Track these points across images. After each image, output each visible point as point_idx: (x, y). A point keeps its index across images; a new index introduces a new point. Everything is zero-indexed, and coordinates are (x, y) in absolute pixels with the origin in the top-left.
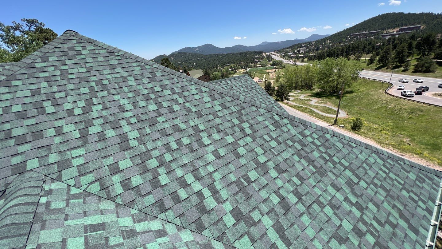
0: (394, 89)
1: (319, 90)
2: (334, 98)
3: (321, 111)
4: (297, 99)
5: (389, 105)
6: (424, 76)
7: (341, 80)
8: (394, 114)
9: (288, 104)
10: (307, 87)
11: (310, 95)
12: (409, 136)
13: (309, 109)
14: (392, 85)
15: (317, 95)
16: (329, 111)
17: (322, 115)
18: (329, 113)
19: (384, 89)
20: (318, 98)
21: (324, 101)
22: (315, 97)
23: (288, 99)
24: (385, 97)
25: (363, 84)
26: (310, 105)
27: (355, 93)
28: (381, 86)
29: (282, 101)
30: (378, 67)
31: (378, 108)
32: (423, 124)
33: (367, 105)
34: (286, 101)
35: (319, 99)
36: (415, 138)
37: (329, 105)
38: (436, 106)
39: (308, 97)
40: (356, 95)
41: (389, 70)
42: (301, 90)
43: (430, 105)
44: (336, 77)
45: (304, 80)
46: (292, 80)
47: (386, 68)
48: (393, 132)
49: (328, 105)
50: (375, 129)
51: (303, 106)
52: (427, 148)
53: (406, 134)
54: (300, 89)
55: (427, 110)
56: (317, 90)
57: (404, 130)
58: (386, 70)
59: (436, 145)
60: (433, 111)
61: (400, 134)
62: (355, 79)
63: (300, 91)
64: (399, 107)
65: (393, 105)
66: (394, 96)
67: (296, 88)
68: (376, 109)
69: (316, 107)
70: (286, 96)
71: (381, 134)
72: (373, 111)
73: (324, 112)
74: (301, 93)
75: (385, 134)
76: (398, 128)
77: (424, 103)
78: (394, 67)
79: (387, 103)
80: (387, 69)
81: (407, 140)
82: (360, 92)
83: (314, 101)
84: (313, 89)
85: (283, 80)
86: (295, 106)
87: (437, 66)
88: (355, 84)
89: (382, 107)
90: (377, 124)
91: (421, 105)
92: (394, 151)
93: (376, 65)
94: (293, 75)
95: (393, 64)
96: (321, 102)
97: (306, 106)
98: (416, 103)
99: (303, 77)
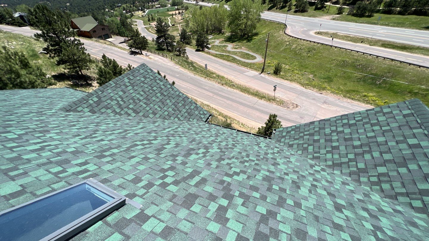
0: (288, 29)
1: (230, 34)
2: (245, 41)
3: (240, 57)
4: (213, 46)
5: (291, 46)
6: (302, 16)
7: (249, 23)
8: (297, 54)
9: (209, 53)
10: (218, 31)
11: (224, 40)
12: (312, 73)
13: (231, 57)
14: (286, 25)
15: (230, 39)
16: (248, 56)
17: (245, 62)
18: (248, 58)
19: (282, 30)
20: (232, 42)
21: (238, 45)
22: (229, 42)
23: (208, 48)
24: (287, 38)
25: (264, 25)
26: (229, 52)
27: (260, 34)
28: (278, 27)
29: (203, 51)
30: (270, 7)
31: (284, 50)
32: (318, 61)
33: (275, 47)
34: (206, 50)
35: (234, 44)
36: (316, 73)
37: (245, 50)
38: (323, 44)
39: (223, 43)
40: (263, 37)
41: (278, 10)
42: (213, 34)
43: (318, 43)
44: (245, 20)
45: (214, 24)
46: (203, 25)
47: (276, 8)
48: (301, 71)
49: (243, 50)
50: (288, 70)
51: (224, 54)
52: (326, 82)
53: (309, 71)
54: (211, 34)
55: (318, 48)
56: (228, 34)
57: (307, 68)
58: (276, 10)
59: (330, 78)
60: (321, 49)
61: (305, 72)
62: (259, 20)
63: (212, 37)
64: (299, 48)
65: (294, 46)
66: (293, 37)
67: (207, 33)
68: (282, 50)
69: (235, 53)
70: (206, 45)
71: (294, 75)
72: (281, 52)
73: (244, 58)
74: (215, 39)
75: (297, 73)
76: (303, 67)
77: (314, 42)
78: (281, 7)
79: (290, 44)
81: (311, 76)
82: (264, 33)
83: (230, 47)
84: (223, 33)
85: (193, 25)
86: (216, 54)
87: (309, 6)
88: (258, 25)
89: (287, 48)
90: (287, 65)
91: (313, 44)
92: (314, 90)
93: (268, 5)
94: (203, 18)
95: (280, 4)
96: (237, 47)
97: (226, 53)
98: (309, 42)
99: (213, 20)
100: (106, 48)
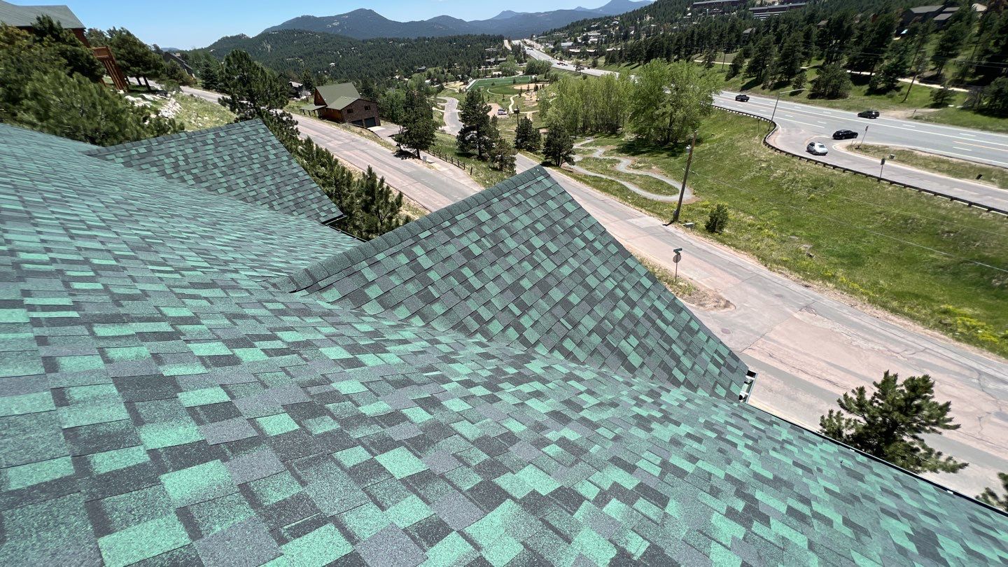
0: (778, 134)
1: (634, 136)
2: (664, 155)
3: (641, 187)
4: (588, 158)
5: (772, 172)
6: (828, 107)
7: (680, 114)
8: (781, 193)
9: (569, 172)
10: (608, 129)
11: (616, 148)
12: (809, 239)
13: (617, 183)
14: (775, 125)
15: (630, 149)
16: (659, 187)
17: (645, 198)
18: (658, 192)
19: (761, 136)
20: (633, 155)
21: (645, 162)
22: (626, 153)
23: (570, 161)
24: (764, 154)
25: (721, 123)
26: (618, 174)
27: (707, 142)
28: (754, 128)
29: (557, 166)
30: (748, 84)
31: (752, 179)
32: (834, 213)
33: (731, 171)
34: (566, 164)
35: (636, 158)
36: (821, 241)
37: (656, 174)
38: (856, 173)
39: (611, 154)
40: (709, 149)
41: (767, 90)
42: (596, 135)
43: (845, 170)
44: (669, 109)
45: (602, 113)
46: (575, 113)
47: (762, 85)
48: (782, 231)
49: (654, 172)
50: (749, 225)
51: (604, 177)
52: (842, 264)
53: (804, 234)
54: (592, 135)
55: (841, 181)
56: (629, 137)
57: (801, 226)
58: (762, 91)
59: (856, 256)
60: (850, 184)
61: (793, 234)
62: (707, 110)
63: (593, 140)
64: (791, 177)
65: (780, 172)
66: (781, 151)
67: (584, 132)
68: (747, 181)
69: (630, 178)
70: (567, 154)
71: (760, 238)
72: (743, 185)
73: (648, 190)
74: (596, 145)
75: (768, 236)
76: (790, 222)
77: (835, 167)
78: (776, 84)
79: (769, 166)
80: (763, 88)
81: (805, 247)
82: (715, 141)
83: (625, 163)
84: (622, 134)
85: (556, 113)
86: (586, 176)
87: (851, 84)
88: (704, 122)
89: (759, 177)
90: (752, 214)
91: (830, 171)
92: (792, 277)
93: (743, 79)
94: (577, 99)
95: (775, 79)
96: (640, 165)
97: (610, 176)
98: (821, 167)
99: (600, 104)
100: (357, 141)
